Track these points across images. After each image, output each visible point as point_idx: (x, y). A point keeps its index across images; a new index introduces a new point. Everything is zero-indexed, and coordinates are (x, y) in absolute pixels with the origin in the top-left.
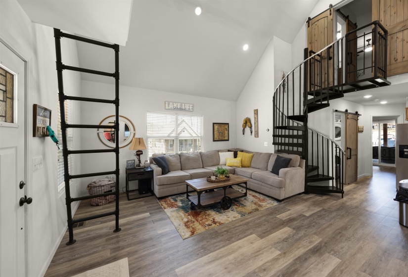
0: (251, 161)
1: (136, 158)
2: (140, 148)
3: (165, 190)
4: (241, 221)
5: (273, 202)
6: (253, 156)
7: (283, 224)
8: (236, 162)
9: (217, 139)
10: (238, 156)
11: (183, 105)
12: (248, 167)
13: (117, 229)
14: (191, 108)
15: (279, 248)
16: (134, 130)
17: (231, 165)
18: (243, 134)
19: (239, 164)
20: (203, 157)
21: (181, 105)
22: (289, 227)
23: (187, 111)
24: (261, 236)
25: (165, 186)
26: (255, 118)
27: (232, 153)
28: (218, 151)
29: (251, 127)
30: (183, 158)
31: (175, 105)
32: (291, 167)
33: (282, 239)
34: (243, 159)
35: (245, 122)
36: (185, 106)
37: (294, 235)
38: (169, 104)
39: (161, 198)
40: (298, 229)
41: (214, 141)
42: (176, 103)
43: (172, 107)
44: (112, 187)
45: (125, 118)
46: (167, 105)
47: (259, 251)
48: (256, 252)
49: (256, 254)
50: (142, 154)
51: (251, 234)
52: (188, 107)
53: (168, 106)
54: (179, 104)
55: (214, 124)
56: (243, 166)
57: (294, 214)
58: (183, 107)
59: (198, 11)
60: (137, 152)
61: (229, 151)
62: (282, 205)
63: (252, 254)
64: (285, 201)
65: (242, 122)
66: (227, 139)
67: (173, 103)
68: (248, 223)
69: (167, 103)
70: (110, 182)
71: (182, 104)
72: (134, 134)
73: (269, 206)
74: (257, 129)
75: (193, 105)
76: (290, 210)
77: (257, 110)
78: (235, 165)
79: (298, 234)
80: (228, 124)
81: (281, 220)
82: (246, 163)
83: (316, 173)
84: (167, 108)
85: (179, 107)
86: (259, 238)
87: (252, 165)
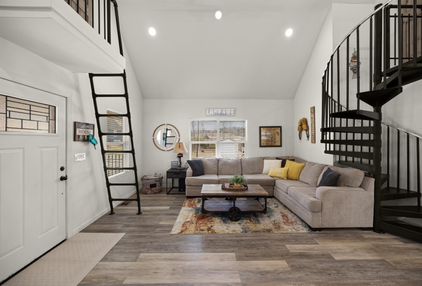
0: (300, 173)
1: (177, 160)
2: (181, 151)
3: (193, 190)
4: (237, 237)
5: (303, 228)
6: (303, 167)
7: (285, 256)
8: (281, 172)
9: (265, 145)
10: (286, 165)
11: (224, 110)
12: (296, 180)
13: (139, 213)
14: (232, 112)
15: (245, 277)
16: (179, 136)
17: (272, 175)
18: (300, 139)
19: (284, 175)
20: (242, 164)
21: (222, 111)
22: (288, 262)
23: (228, 116)
24: (239, 258)
25: (192, 187)
26: (312, 118)
27: (280, 161)
28: (264, 159)
29: (307, 130)
30: (220, 163)
31: (216, 111)
32: (344, 186)
33: (260, 270)
34: (290, 170)
35: (300, 124)
36: (226, 111)
37: (281, 273)
38: (209, 111)
39: (189, 197)
40: (300, 268)
41: (261, 146)
42: (216, 109)
43: (212, 113)
44: (157, 181)
45: (172, 126)
46: (207, 112)
47: (220, 270)
48: (215, 270)
49: (212, 272)
50: (182, 156)
51: (233, 252)
52: (229, 112)
53: (209, 113)
54: (219, 110)
55: (260, 127)
56: (288, 178)
57: (317, 250)
58: (224, 113)
59: (218, 15)
60: (179, 154)
61: (277, 159)
62: (314, 234)
63: (210, 269)
64: (322, 232)
65: (297, 125)
66: (279, 144)
67: (213, 109)
68: (242, 240)
69: (207, 110)
70: (155, 178)
71: (222, 109)
72: (179, 139)
73: (290, 231)
74: (313, 133)
75: (235, 109)
76: (317, 244)
77: (314, 108)
78: (278, 176)
79: (291, 273)
80: (280, 127)
81: (288, 251)
82: (293, 174)
83: (416, 204)
84: (208, 114)
85: (219, 113)
86: (235, 259)
87: (301, 178)
